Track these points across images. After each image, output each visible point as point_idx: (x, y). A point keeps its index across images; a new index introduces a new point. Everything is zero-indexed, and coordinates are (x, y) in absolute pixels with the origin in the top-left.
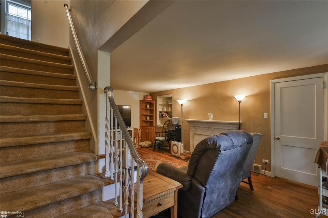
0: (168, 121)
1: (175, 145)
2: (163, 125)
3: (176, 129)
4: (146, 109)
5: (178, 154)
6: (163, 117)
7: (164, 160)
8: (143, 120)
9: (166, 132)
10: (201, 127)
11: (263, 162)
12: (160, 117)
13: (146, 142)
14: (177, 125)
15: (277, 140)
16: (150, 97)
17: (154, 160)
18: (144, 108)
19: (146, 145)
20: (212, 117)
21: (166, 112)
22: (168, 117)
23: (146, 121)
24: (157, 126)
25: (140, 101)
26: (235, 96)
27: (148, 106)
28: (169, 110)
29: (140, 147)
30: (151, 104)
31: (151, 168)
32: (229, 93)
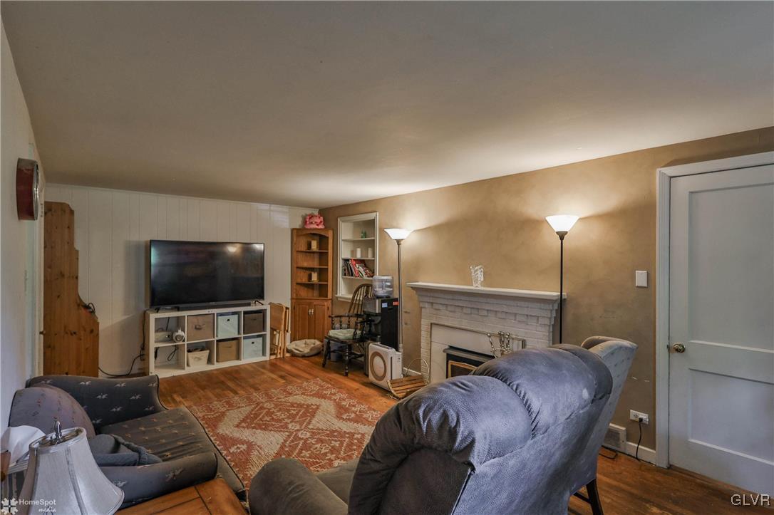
0: (364, 285)
1: (377, 354)
2: (351, 296)
3: (383, 309)
4: (309, 251)
5: (384, 380)
6: (352, 275)
7: (344, 400)
8: (299, 281)
9: (358, 316)
10: (451, 305)
11: (632, 417)
12: (345, 275)
13: (308, 341)
14: (388, 297)
15: (677, 354)
16: (318, 221)
17: (314, 401)
18: (304, 248)
19: (306, 350)
20: (481, 277)
21: (361, 262)
22: (366, 274)
23: (310, 286)
24: (337, 298)
25: (293, 230)
26: (548, 219)
27: (314, 245)
28: (367, 257)
29: (288, 355)
30: (322, 240)
31: (298, 427)
32: (531, 208)
